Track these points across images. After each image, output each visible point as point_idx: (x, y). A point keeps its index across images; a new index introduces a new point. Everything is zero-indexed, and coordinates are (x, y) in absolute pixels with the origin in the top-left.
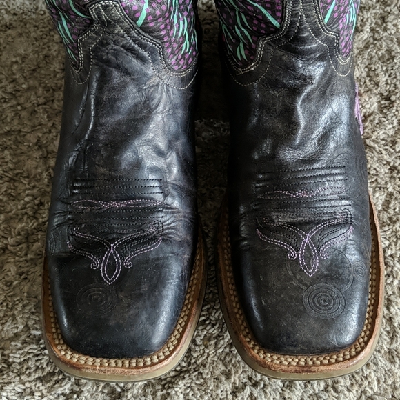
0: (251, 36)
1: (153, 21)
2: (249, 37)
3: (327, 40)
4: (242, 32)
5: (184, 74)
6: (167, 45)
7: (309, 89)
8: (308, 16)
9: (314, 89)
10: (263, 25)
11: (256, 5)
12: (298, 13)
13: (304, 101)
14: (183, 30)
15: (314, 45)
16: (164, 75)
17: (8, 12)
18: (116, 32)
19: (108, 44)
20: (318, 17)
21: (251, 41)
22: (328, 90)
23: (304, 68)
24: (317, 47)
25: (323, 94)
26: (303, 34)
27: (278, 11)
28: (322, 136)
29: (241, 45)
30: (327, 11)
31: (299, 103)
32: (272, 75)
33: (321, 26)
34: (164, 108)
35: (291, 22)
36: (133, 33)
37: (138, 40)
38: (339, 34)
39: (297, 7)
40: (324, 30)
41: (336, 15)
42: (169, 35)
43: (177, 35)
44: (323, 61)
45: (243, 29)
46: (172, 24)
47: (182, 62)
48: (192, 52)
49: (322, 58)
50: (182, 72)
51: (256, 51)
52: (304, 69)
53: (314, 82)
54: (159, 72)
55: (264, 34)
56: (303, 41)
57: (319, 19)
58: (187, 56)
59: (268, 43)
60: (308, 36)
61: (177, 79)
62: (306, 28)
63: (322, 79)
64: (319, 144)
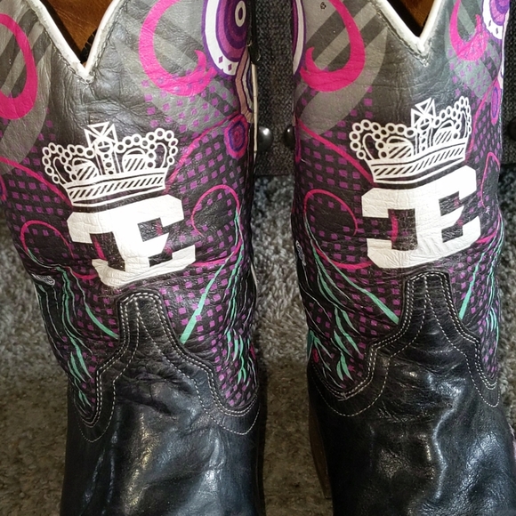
0: (357, 342)
1: (203, 333)
2: (354, 345)
3: (464, 345)
4: (343, 339)
5: (242, 414)
6: (219, 368)
7: (446, 415)
8: (437, 306)
9: (454, 416)
10: (374, 323)
11: (364, 291)
12: (423, 300)
13: (441, 430)
14: (239, 352)
15: (447, 351)
16: (216, 413)
17: (22, 379)
18: (151, 353)
19: (139, 372)
20: (450, 307)
21: (357, 349)
22: (474, 421)
23: (437, 383)
24: (453, 353)
25: (467, 426)
26: (431, 331)
27: (395, 297)
28: (474, 489)
29: (343, 359)
30: (462, 301)
31: (435, 434)
32: (391, 396)
33: (456, 322)
34: (219, 460)
35: (414, 312)
36: (176, 354)
37: (181, 363)
38: (479, 340)
39: (421, 290)
40: (460, 331)
41: (473, 310)
42: (221, 355)
43: (231, 358)
44: (461, 376)
45: (345, 334)
46: (224, 341)
47: (238, 396)
48: (250, 385)
49: (459, 371)
50: (240, 410)
51: (365, 362)
52: (436, 386)
53: (453, 405)
54: (209, 408)
55: (376, 337)
56: (433, 342)
57: (451, 311)
58: (244, 389)
59: (381, 351)
60: (437, 335)
61: (233, 419)
62: (435, 322)
63: (463, 402)
64: (471, 501)
